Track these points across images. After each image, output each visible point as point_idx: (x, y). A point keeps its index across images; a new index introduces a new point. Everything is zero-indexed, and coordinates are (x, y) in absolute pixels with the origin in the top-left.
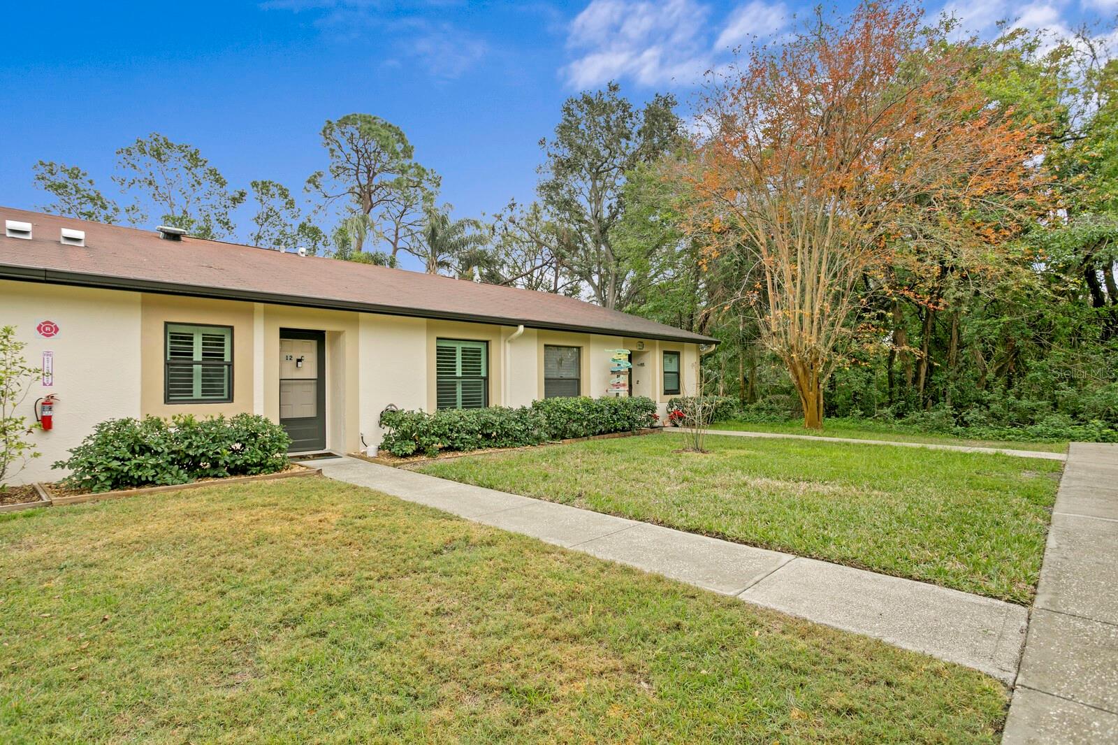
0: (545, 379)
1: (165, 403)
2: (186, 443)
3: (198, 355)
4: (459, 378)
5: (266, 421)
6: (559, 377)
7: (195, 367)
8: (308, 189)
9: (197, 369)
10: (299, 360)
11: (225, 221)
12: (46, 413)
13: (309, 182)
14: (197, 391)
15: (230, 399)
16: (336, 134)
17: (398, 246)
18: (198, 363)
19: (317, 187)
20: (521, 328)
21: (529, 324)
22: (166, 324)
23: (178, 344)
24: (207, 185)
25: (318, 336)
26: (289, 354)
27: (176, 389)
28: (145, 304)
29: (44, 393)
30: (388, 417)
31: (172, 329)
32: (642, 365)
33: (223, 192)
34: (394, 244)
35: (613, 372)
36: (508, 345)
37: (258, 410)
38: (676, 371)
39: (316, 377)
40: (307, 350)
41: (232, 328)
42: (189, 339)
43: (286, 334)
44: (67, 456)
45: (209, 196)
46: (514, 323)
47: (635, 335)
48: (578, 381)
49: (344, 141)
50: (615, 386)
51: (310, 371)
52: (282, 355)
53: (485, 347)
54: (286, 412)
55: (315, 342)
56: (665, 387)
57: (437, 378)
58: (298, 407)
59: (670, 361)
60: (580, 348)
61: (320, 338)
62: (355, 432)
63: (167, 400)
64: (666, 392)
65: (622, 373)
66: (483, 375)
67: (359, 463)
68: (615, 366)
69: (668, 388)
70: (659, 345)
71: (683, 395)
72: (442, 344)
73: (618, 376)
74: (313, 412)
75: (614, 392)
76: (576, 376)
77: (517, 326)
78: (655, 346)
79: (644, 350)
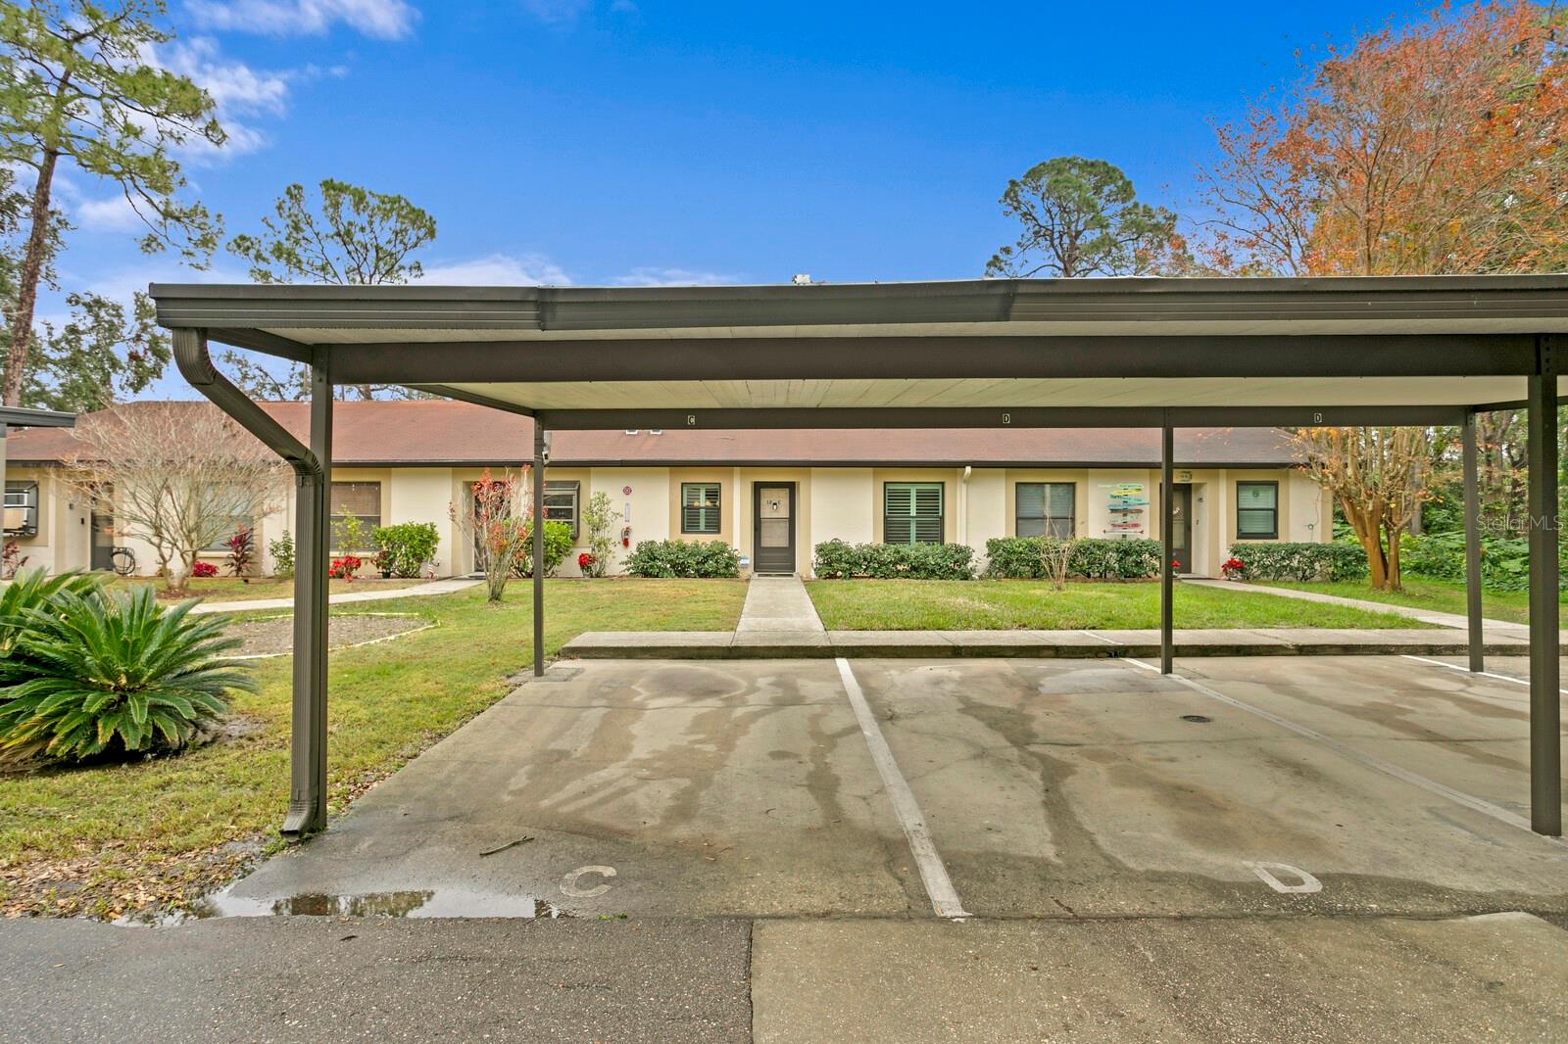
0: (1017, 518)
1: (683, 533)
3: (702, 503)
4: (913, 517)
6: (1042, 516)
10: (775, 504)
12: (627, 537)
14: (702, 527)
20: (968, 469)
21: (975, 465)
22: (683, 484)
23: (691, 495)
26: (769, 500)
27: (691, 525)
29: (624, 526)
32: (1206, 499)
35: (1113, 511)
36: (964, 486)
37: (736, 540)
38: (1273, 506)
39: (789, 517)
40: (782, 496)
41: (720, 484)
46: (962, 465)
48: (1071, 520)
50: (1119, 526)
51: (784, 512)
52: (764, 502)
53: (939, 487)
54: (766, 543)
55: (788, 490)
56: (1239, 530)
57: (885, 518)
58: (775, 538)
59: (1256, 494)
60: (1073, 484)
61: (791, 487)
62: (807, 559)
63: (683, 531)
64: (1241, 535)
65: (1131, 512)
66: (940, 514)
67: (795, 580)
68: (1119, 504)
69: (1246, 529)
70: (1228, 477)
71: (1281, 540)
72: (889, 487)
73: (1125, 515)
74: (784, 543)
75: (1118, 533)
76: (1070, 515)
77: (965, 467)
78: (1217, 476)
79: (1193, 481)
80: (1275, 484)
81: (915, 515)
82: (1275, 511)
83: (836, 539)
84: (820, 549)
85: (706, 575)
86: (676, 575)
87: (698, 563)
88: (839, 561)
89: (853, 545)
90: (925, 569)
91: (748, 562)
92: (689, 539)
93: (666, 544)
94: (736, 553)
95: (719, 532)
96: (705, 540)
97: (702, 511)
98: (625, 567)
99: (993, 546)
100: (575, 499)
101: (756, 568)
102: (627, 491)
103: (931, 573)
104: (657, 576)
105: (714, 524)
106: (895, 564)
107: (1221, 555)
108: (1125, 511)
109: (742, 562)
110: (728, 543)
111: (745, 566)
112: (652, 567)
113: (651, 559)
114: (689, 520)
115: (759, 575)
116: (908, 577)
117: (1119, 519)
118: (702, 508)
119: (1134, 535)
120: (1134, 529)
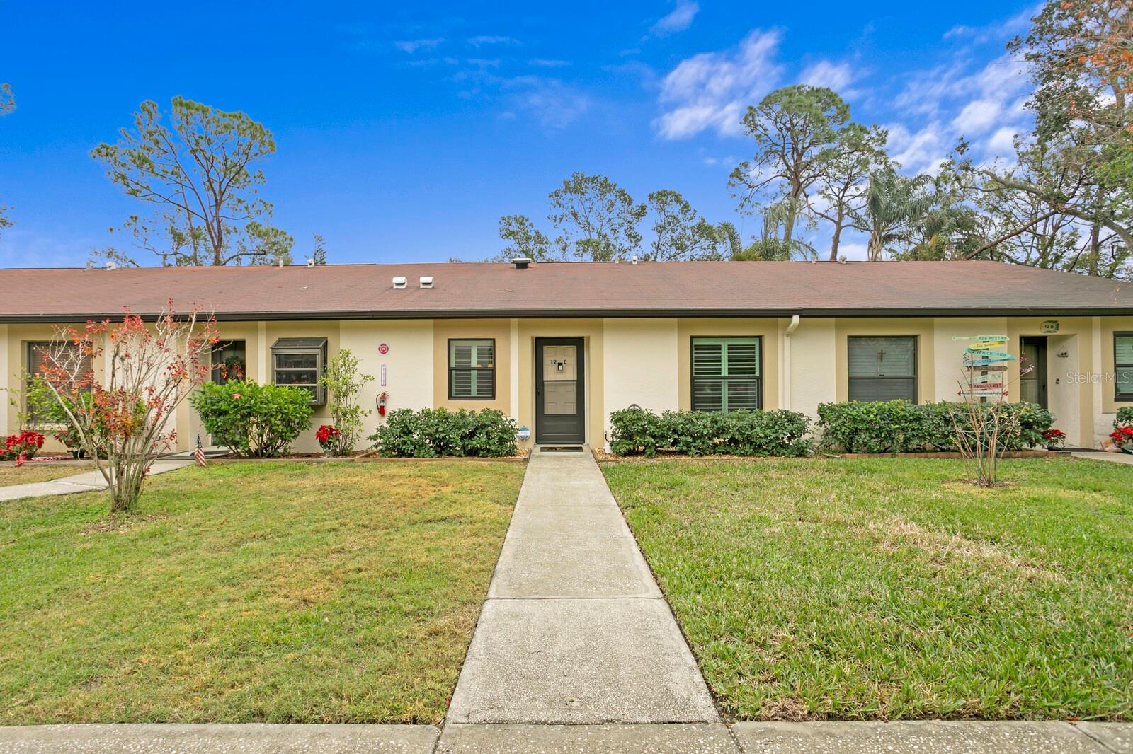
0: (850, 378)
1: (449, 399)
3: (474, 363)
4: (724, 378)
6: (877, 376)
7: (472, 372)
10: (560, 364)
12: (382, 404)
14: (473, 392)
15: (494, 396)
17: (842, 225)
20: (796, 319)
21: (804, 314)
22: (449, 340)
24: (618, 205)
26: (554, 359)
28: (436, 327)
29: (380, 391)
31: (456, 344)
32: (1064, 355)
34: (838, 223)
35: (970, 368)
36: (787, 340)
39: (576, 378)
40: (570, 355)
41: (494, 340)
46: (788, 314)
47: (1040, 313)
48: (914, 381)
50: (978, 386)
51: (571, 374)
52: (547, 360)
53: (756, 343)
54: (549, 410)
55: (575, 347)
56: (1117, 390)
57: (692, 379)
58: (559, 404)
60: (915, 337)
61: (579, 343)
62: (599, 429)
63: (450, 397)
64: (1121, 398)
65: (993, 369)
66: (757, 374)
67: (584, 457)
68: (975, 359)
69: (1124, 390)
70: (1104, 327)
72: (696, 342)
73: (984, 373)
74: (572, 410)
75: (978, 393)
76: (910, 374)
77: (791, 317)
78: (1089, 327)
79: (1059, 333)
81: (727, 375)
83: (634, 405)
84: (618, 419)
85: (473, 453)
86: (437, 452)
87: (462, 438)
88: (643, 432)
89: (658, 413)
90: (751, 443)
91: (528, 433)
92: (454, 407)
93: (426, 414)
94: (513, 423)
95: (493, 398)
96: (475, 408)
97: (474, 373)
98: (373, 443)
99: (822, 411)
100: (319, 360)
101: (539, 440)
102: (384, 349)
103: (758, 449)
104: (411, 455)
105: (488, 388)
106: (711, 436)
107: (1096, 421)
108: (985, 370)
109: (521, 433)
110: (503, 411)
111: (524, 439)
112: (404, 443)
113: (404, 433)
114: (458, 383)
115: (543, 449)
116: (728, 453)
117: (978, 378)
118: (474, 369)
119: (994, 397)
120: (996, 390)
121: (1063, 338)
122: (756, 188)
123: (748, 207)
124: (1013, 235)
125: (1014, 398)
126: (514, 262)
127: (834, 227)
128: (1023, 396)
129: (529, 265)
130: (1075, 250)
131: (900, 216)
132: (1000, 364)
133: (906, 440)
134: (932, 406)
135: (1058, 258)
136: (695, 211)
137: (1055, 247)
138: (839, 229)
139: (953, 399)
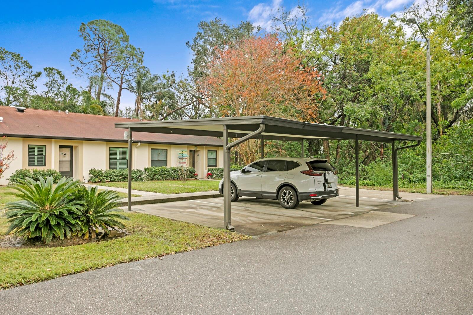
0: (151, 160)
1: (29, 166)
2: (36, 175)
3: (36, 153)
4: (118, 160)
5: (55, 171)
6: (158, 160)
7: (35, 156)
8: (72, 59)
9: (36, 157)
10: (65, 154)
11: (32, 85)
13: (72, 55)
14: (36, 163)
15: (45, 165)
16: (88, 30)
17: (122, 87)
18: (36, 155)
19: (77, 58)
20: (139, 144)
21: (141, 142)
22: (29, 145)
23: (31, 150)
24: (23, 68)
25: (71, 147)
26: (62, 153)
27: (31, 163)
28: (23, 141)
30: (92, 172)
31: (30, 146)
32: (198, 155)
33: (30, 72)
34: (120, 86)
35: (179, 158)
36: (136, 149)
37: (53, 168)
38: (215, 157)
39: (70, 159)
40: (67, 151)
41: (46, 146)
42: (34, 149)
43: (61, 147)
44: (9, 178)
45: (24, 73)
48: (166, 161)
49: (91, 33)
50: (181, 163)
51: (68, 158)
52: (60, 153)
53: (127, 149)
54: (61, 170)
55: (70, 149)
56: (208, 164)
57: (109, 160)
58: (64, 168)
59: (212, 154)
60: (167, 149)
62: (81, 176)
64: (209, 166)
65: (184, 158)
66: (127, 159)
68: (180, 156)
69: (210, 164)
70: (206, 148)
71: (217, 167)
72: (110, 149)
74: (68, 170)
75: (180, 165)
76: (166, 160)
77: (138, 143)
78: (203, 148)
79: (197, 150)
80: (216, 151)
82: (216, 159)
83: (93, 168)
96: (39, 169)
98: (10, 181)
99: (145, 170)
107: (204, 172)
108: (182, 159)
117: (181, 161)
119: (185, 166)
120: (185, 164)
121: (198, 151)
122: (85, 65)
123: (79, 73)
124: (187, 105)
125: (188, 166)
126: (17, 109)
127: (119, 88)
128: (190, 166)
129: (24, 111)
130: (205, 113)
131: (149, 90)
132: (186, 157)
133: (166, 177)
134: (172, 168)
135: (200, 115)
136: (67, 80)
137: (199, 111)
138: (121, 89)
139: (176, 166)
